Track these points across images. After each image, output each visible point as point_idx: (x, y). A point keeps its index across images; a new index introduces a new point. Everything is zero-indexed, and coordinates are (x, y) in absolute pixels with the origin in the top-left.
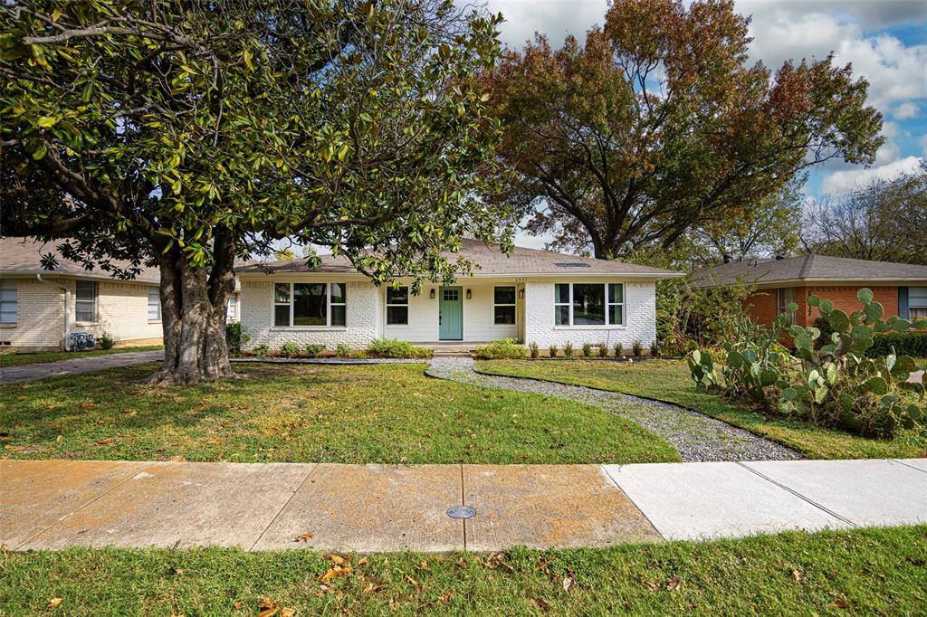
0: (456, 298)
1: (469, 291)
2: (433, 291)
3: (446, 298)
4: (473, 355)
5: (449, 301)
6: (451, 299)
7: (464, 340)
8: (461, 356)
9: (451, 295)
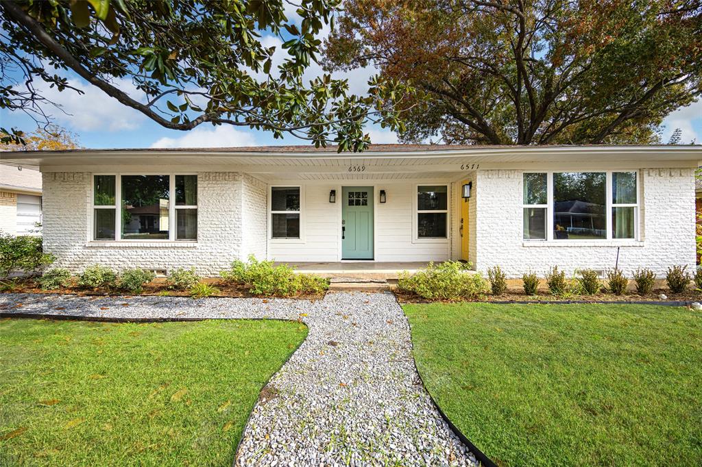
0: (365, 203)
1: (383, 192)
2: (333, 193)
3: (351, 203)
4: (393, 286)
5: (354, 207)
6: (358, 203)
7: (376, 260)
8: (373, 290)
9: (357, 199)
